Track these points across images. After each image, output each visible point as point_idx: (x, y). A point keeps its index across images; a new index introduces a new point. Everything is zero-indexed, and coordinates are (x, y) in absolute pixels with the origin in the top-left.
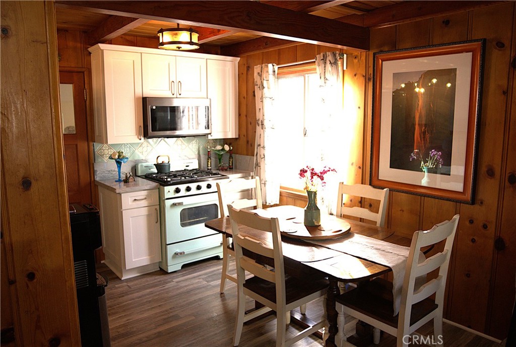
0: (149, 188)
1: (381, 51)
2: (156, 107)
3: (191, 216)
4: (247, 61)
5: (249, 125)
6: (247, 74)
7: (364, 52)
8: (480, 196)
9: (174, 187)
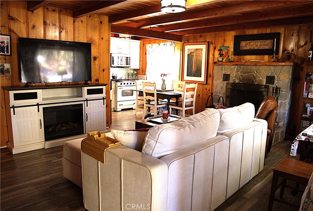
1: (185, 42)
3: (124, 94)
4: (143, 42)
5: (143, 64)
6: (143, 46)
7: (180, 42)
8: (208, 82)
9: (120, 83)
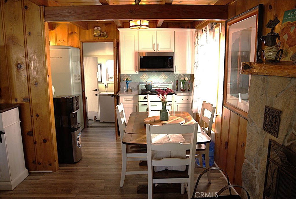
0: (133, 95)
2: (143, 57)
9: (144, 96)
